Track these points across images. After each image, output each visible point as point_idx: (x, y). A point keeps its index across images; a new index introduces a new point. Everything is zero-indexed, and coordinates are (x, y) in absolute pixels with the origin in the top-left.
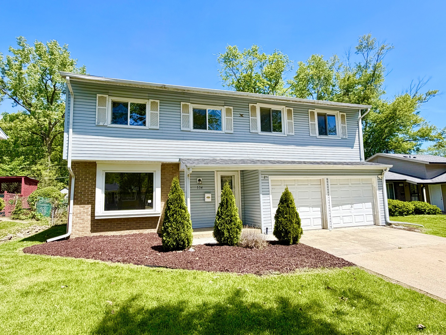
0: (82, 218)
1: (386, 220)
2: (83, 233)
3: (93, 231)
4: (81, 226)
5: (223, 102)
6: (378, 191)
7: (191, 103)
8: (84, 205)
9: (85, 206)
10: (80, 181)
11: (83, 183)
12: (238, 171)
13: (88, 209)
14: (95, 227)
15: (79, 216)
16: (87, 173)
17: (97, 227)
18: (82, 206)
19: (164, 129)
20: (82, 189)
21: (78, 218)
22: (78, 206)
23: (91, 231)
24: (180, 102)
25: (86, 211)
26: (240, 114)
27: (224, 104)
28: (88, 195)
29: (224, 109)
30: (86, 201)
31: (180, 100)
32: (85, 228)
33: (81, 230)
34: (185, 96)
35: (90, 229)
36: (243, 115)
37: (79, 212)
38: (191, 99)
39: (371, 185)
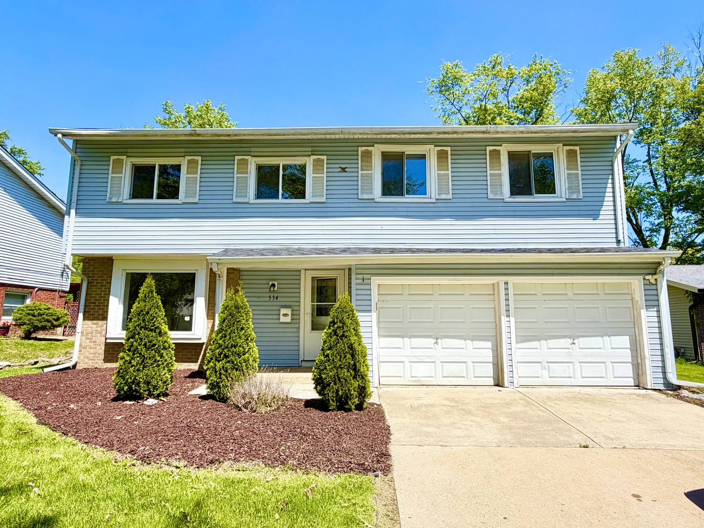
0: (93, 340)
1: (665, 378)
2: (94, 362)
3: (106, 360)
4: (92, 351)
5: (310, 149)
6: (643, 312)
7: (252, 156)
8: (97, 322)
9: (98, 323)
10: (95, 286)
11: (98, 288)
12: (344, 270)
13: (102, 326)
14: (110, 354)
15: (89, 337)
16: (105, 274)
17: (112, 354)
18: (95, 322)
20: (96, 297)
21: (88, 340)
22: (90, 322)
23: (104, 360)
24: (234, 156)
25: (99, 329)
26: (341, 167)
27: (310, 153)
28: (103, 306)
30: (100, 315)
31: (234, 154)
32: (97, 355)
33: (91, 358)
34: (243, 145)
35: (102, 357)
36: (346, 168)
37: (90, 331)
38: (253, 149)
39: (629, 297)
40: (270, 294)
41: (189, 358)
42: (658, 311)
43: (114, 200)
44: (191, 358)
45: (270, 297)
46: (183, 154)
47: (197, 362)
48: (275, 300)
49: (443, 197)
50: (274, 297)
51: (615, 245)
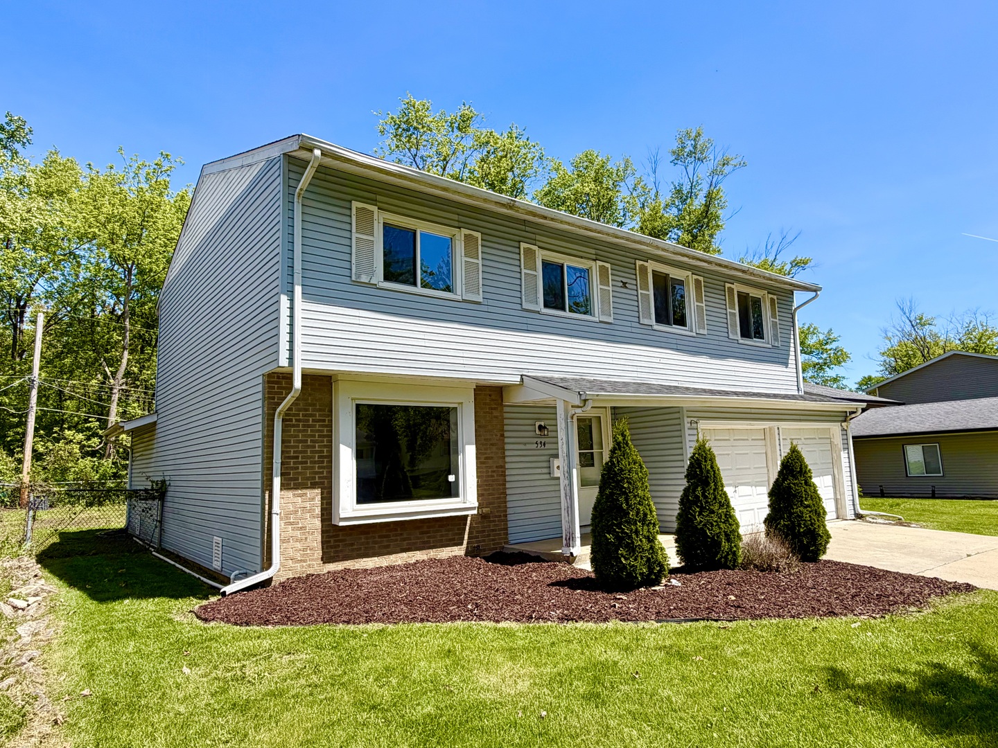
0: (300, 525)
1: (854, 509)
2: (304, 564)
3: (326, 559)
4: (298, 545)
5: (593, 251)
6: (842, 453)
7: (539, 247)
8: (304, 491)
9: (306, 494)
10: (294, 426)
11: (299, 431)
12: (605, 408)
13: (313, 499)
14: (331, 547)
15: (292, 520)
16: (310, 405)
17: (335, 547)
18: (300, 492)
19: (490, 302)
20: (298, 447)
21: (290, 527)
22: (290, 494)
23: (322, 559)
24: (519, 242)
25: (307, 505)
26: (622, 282)
27: (594, 257)
28: (311, 462)
29: (595, 267)
30: (308, 479)
31: (518, 238)
32: (308, 552)
33: (299, 559)
34: (528, 229)
35: (318, 554)
36: (626, 283)
37: (292, 509)
38: (538, 237)
39: (828, 441)
40: (536, 440)
41: (450, 540)
42: (848, 453)
43: (364, 279)
44: (454, 539)
45: (536, 443)
46: (456, 224)
47: (461, 544)
48: (543, 446)
49: (702, 331)
50: (541, 442)
51: (797, 393)
